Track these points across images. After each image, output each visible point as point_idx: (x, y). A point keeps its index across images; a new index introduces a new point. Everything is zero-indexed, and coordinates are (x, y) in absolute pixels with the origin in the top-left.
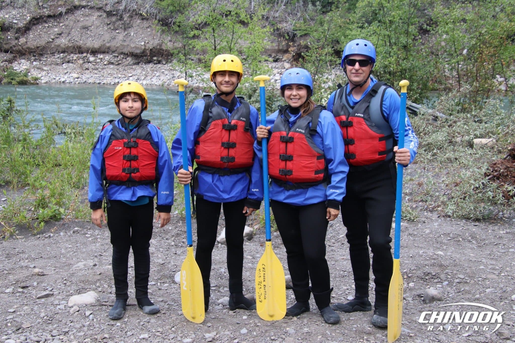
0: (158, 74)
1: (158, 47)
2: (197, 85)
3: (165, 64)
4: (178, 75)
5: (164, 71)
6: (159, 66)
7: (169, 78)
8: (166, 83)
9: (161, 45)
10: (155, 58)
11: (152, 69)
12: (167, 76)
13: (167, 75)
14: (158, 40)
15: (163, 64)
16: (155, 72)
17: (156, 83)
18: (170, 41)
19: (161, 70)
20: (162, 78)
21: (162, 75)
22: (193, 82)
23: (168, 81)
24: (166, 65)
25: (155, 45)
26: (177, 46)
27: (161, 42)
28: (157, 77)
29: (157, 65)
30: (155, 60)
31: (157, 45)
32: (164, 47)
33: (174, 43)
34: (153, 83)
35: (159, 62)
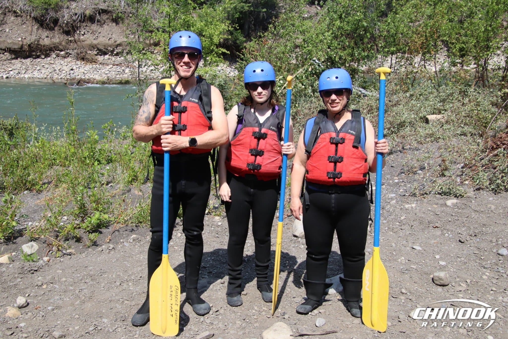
0: (38, 68)
1: (36, 42)
2: (79, 77)
3: (44, 59)
4: (59, 68)
5: (44, 65)
6: (39, 60)
7: (50, 71)
8: (49, 77)
9: (38, 41)
10: (34, 53)
11: (32, 63)
12: (48, 70)
13: (48, 68)
14: (35, 36)
15: (42, 58)
16: (36, 66)
17: (39, 77)
18: (47, 37)
19: (41, 63)
20: (43, 71)
21: (42, 68)
22: (74, 74)
23: (50, 74)
24: (46, 59)
25: (32, 41)
26: (55, 41)
27: (38, 37)
28: (38, 70)
29: (36, 60)
30: (34, 55)
31: (35, 41)
32: (41, 42)
33: (51, 39)
34: (35, 76)
35: (38, 57)
